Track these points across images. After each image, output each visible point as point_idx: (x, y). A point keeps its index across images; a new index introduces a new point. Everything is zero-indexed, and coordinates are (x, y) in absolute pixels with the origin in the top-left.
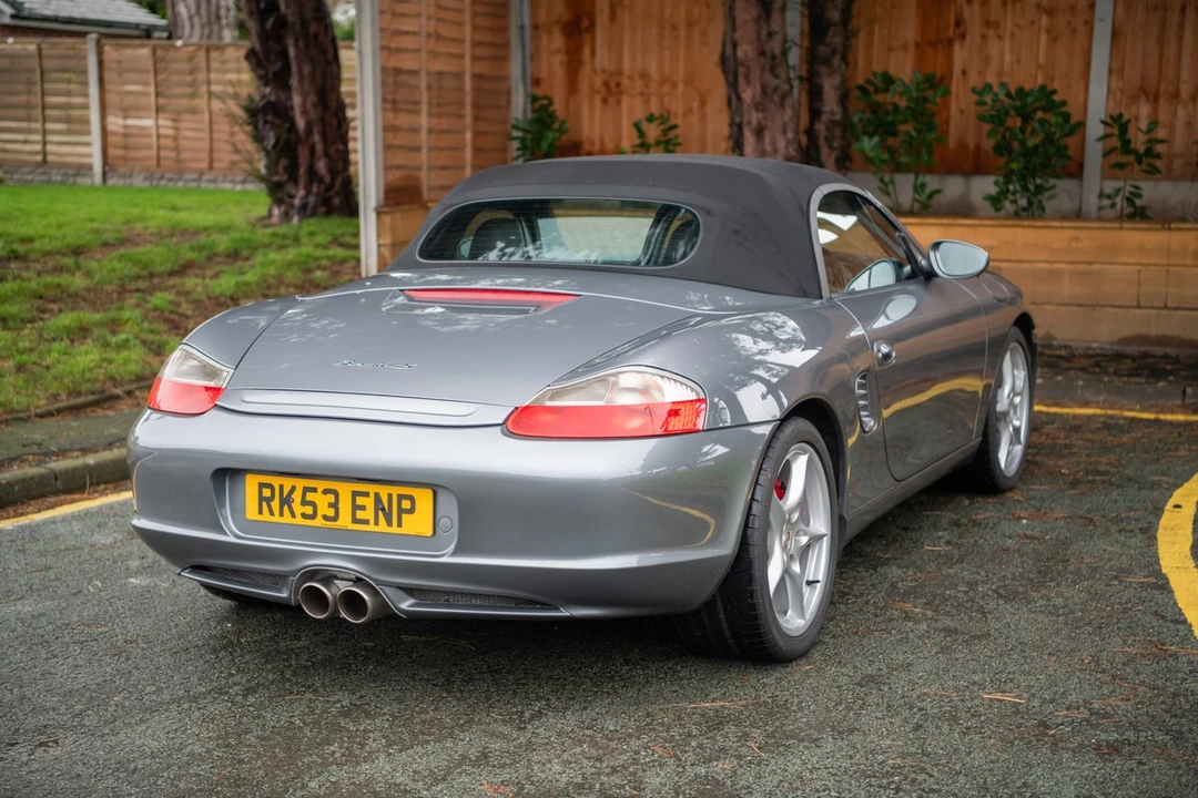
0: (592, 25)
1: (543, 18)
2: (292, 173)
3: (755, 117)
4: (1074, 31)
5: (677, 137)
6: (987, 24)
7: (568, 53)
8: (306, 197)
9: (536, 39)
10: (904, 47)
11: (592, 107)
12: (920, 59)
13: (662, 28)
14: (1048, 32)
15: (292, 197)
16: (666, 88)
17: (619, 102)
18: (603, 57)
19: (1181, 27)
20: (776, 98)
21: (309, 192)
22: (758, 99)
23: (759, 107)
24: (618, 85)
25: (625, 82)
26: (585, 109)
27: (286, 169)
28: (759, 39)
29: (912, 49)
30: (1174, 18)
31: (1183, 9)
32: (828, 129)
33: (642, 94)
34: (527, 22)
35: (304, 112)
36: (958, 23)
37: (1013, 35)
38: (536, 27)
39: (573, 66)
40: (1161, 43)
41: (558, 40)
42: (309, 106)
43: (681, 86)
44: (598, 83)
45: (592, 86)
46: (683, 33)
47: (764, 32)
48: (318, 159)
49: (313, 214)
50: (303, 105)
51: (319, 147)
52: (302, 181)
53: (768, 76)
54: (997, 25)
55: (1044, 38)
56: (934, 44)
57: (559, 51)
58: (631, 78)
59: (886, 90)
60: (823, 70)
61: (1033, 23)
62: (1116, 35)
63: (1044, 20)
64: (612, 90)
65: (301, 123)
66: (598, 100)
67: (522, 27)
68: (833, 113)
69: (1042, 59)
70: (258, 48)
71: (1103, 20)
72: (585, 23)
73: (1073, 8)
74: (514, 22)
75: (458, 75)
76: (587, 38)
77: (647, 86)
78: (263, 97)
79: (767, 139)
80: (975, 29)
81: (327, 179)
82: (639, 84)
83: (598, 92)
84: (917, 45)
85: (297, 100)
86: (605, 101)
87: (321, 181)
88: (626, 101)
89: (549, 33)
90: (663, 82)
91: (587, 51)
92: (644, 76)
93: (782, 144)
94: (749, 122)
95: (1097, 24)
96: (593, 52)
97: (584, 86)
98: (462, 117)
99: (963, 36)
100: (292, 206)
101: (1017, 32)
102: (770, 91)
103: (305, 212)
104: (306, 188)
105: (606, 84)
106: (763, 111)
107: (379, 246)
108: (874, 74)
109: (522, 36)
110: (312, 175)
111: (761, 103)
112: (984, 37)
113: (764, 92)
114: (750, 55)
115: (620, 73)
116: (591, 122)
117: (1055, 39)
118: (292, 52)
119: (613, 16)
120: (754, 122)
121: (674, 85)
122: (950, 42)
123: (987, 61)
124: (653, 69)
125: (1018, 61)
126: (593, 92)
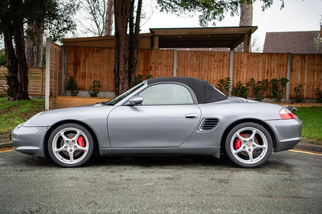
0: (80, 64)
1: (69, 62)
2: (16, 91)
3: (122, 81)
4: (170, 70)
5: (101, 85)
6: (156, 68)
7: (74, 69)
8: (19, 95)
9: (67, 66)
10: (141, 71)
11: (79, 79)
12: (144, 73)
13: (94, 65)
14: (166, 70)
15: (16, 95)
16: (95, 76)
17: (85, 78)
18: (82, 70)
19: (187, 70)
20: (126, 78)
21: (20, 94)
22: (123, 78)
23: (123, 79)
24: (85, 75)
25: (86, 75)
26: (78, 80)
27: (15, 90)
28: (124, 68)
29: (142, 71)
30: (186, 69)
31: (187, 67)
32: (132, 84)
33: (90, 77)
34: (66, 63)
35: (21, 79)
36: (151, 67)
37: (160, 70)
38: (67, 64)
39: (75, 71)
40: (184, 73)
41: (72, 66)
42: (22, 77)
43: (98, 76)
44: (81, 75)
45: (79, 76)
46: (98, 66)
47: (125, 66)
48: (23, 88)
49: (21, 99)
50: (20, 77)
51: (23, 85)
52: (19, 93)
53: (125, 74)
54: (157, 68)
55: (165, 70)
56: (146, 71)
57: (72, 68)
58: (87, 74)
59: (140, 78)
60: (132, 74)
61: (163, 68)
62: (177, 71)
63: (165, 67)
64: (84, 76)
65: (19, 80)
66: (81, 78)
67: (65, 64)
68: (133, 81)
69: (165, 74)
70: (10, 65)
71: (175, 68)
72: (78, 64)
73: (170, 66)
74: (63, 62)
75: (57, 72)
76: (78, 66)
77: (91, 76)
78: (10, 75)
79: (124, 85)
80: (154, 68)
81: (24, 92)
82: (89, 75)
83: (81, 77)
84: (143, 70)
85: (19, 76)
86: (82, 78)
87: (23, 92)
88: (87, 78)
89: (70, 65)
90: (94, 75)
91: (78, 69)
92: (91, 74)
93: (127, 86)
94: (121, 82)
95: (174, 69)
96: (80, 69)
97: (78, 75)
98: (57, 80)
99: (151, 69)
100: (16, 97)
101: (161, 69)
102: (125, 76)
103: (19, 99)
104: (19, 94)
105: (82, 75)
106: (124, 80)
107: (49, 104)
108: (138, 75)
109: (65, 66)
110: (21, 91)
111: (124, 79)
112: (155, 70)
113: (124, 77)
114: (122, 70)
115: (85, 73)
116: (79, 82)
117: (167, 71)
118: (18, 66)
119: (84, 62)
120: (122, 82)
121: (97, 76)
122: (149, 70)
123: (156, 74)
124: (92, 73)
125: (161, 74)
126: (80, 76)
